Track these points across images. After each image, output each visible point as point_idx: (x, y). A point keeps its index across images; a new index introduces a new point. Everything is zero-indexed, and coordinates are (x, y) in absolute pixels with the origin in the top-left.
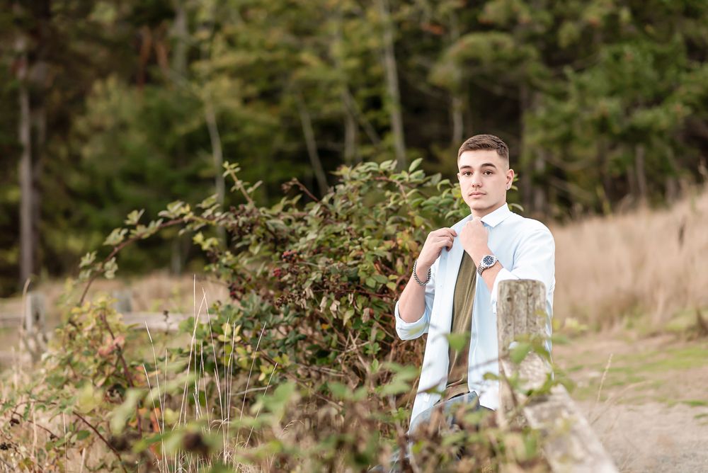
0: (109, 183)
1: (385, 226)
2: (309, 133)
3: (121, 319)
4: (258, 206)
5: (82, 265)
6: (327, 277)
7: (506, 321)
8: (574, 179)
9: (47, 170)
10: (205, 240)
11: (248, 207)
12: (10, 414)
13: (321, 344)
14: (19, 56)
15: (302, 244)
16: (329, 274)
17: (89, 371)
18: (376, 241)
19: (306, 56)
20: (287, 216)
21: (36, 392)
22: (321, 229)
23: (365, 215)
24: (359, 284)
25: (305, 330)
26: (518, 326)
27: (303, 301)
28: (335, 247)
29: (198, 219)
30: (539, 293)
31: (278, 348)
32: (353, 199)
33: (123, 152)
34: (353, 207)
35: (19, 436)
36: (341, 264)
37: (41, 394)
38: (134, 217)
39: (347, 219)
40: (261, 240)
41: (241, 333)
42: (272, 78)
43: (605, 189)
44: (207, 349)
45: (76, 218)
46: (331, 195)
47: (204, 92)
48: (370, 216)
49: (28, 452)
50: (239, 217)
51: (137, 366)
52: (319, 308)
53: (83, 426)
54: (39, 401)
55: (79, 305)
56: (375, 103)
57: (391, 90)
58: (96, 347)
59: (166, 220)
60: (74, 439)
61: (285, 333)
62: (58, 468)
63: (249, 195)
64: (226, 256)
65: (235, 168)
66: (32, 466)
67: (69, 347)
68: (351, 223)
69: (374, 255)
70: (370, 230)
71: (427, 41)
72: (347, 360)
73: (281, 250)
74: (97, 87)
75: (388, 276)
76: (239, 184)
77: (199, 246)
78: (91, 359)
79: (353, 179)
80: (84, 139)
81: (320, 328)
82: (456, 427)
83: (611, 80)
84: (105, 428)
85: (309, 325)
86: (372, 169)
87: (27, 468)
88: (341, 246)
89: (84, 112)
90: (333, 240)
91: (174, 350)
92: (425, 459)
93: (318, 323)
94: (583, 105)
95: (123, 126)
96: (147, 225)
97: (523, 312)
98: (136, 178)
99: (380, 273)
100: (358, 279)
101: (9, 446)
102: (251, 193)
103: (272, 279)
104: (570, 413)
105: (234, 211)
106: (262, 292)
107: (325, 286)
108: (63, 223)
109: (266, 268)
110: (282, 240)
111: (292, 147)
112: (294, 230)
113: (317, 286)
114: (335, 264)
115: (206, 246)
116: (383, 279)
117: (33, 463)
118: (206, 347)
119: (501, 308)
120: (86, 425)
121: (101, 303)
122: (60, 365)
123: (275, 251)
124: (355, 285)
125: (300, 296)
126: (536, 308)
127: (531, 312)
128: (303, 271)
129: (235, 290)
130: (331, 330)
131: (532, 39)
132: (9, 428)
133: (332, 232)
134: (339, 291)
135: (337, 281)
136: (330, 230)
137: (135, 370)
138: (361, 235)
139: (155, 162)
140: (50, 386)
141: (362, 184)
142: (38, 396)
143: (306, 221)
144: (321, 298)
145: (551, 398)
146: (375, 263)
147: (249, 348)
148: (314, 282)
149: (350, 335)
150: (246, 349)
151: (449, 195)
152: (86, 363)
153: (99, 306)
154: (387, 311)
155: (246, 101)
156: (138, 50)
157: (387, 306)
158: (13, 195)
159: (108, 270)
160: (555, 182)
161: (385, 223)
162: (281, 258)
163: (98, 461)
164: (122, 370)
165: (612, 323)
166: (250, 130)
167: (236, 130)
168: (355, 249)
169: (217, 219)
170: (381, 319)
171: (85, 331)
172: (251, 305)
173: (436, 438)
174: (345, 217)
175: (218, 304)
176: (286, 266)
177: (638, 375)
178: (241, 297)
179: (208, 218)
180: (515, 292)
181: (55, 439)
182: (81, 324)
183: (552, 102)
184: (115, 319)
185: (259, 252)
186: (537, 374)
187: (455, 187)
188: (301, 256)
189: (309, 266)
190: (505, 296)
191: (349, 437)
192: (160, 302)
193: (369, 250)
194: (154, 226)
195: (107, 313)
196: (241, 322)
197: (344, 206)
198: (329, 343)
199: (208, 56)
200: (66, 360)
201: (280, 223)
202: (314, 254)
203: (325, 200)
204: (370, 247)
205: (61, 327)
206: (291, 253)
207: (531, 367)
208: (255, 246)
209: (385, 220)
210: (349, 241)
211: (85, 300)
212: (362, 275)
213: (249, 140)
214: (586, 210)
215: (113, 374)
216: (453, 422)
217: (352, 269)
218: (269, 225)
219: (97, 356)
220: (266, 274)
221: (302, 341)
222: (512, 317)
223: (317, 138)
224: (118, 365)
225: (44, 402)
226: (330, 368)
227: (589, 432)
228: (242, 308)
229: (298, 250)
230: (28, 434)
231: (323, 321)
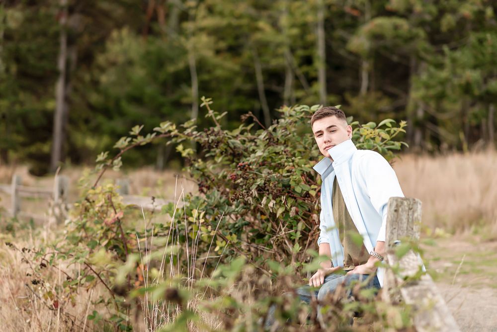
0: (117, 102)
1: (311, 150)
2: (260, 78)
3: (122, 200)
4: (223, 129)
5: (98, 160)
6: (267, 183)
7: (392, 225)
8: (443, 124)
9: (76, 90)
10: (184, 149)
11: (216, 129)
12: (40, 260)
13: (259, 229)
14: (62, 8)
15: (252, 158)
16: (269, 181)
17: (97, 234)
18: (304, 160)
19: (262, 24)
20: (242, 137)
21: (59, 246)
22: (266, 148)
23: (298, 142)
24: (290, 189)
25: (249, 218)
26: (400, 229)
27: (250, 198)
28: (275, 162)
29: (181, 135)
30: (417, 208)
31: (230, 229)
32: (290, 130)
33: (129, 80)
34: (290, 136)
35: (44, 275)
36: (279, 175)
37: (62, 247)
38: (137, 130)
39: (285, 143)
40: (224, 153)
41: (204, 217)
42: (237, 38)
43: (465, 134)
44: (180, 226)
45: (93, 124)
46: (275, 126)
47: (189, 44)
48: (301, 142)
49: (51, 287)
50: (209, 136)
51: (131, 234)
52: (261, 204)
53: (90, 273)
54: (61, 253)
55: (93, 188)
56: (308, 61)
57: (320, 52)
58: (103, 218)
59: (158, 133)
60: (83, 281)
61: (235, 219)
62: (70, 300)
63: (218, 121)
64: (198, 162)
65: (209, 101)
66: (53, 297)
67: (85, 217)
68: (287, 146)
69: (302, 170)
70: (300, 152)
71: (348, 20)
72: (277, 242)
73: (237, 161)
74: (115, 34)
75: (310, 185)
76: (211, 113)
77: (180, 154)
78: (99, 226)
79: (291, 116)
80: (102, 70)
81: (260, 218)
82: (353, 298)
83: (476, 57)
84: (105, 274)
85: (252, 215)
86: (305, 109)
87: (49, 299)
88: (279, 162)
89: (104, 51)
90: (274, 157)
91: (157, 225)
92: (330, 318)
93: (259, 214)
94: (454, 74)
95: (130, 63)
96: (145, 136)
97: (405, 220)
98: (137, 100)
99: (305, 183)
100: (289, 186)
101: (39, 282)
102: (219, 119)
103: (229, 180)
104: (434, 295)
105: (206, 132)
106: (221, 189)
107: (266, 189)
108: (83, 127)
109: (225, 173)
110: (238, 154)
111: (248, 87)
112: (247, 148)
113: (261, 188)
114: (274, 175)
115: (184, 154)
116: (307, 188)
117: (53, 295)
118: (179, 225)
119: (390, 217)
120: (92, 271)
121: (109, 188)
122: (77, 228)
123: (233, 162)
124: (287, 189)
125: (248, 195)
126: (414, 218)
127: (410, 220)
128: (251, 178)
129: (202, 186)
130: (268, 220)
131: (422, 24)
132: (39, 270)
133: (274, 151)
134: (275, 194)
135: (275, 186)
136: (272, 150)
137: (129, 236)
138: (294, 155)
139: (151, 90)
140: (70, 242)
141: (297, 119)
142: (60, 248)
143: (256, 143)
144: (263, 198)
145: (421, 283)
146: (302, 176)
147: (210, 228)
148: (258, 185)
149: (281, 225)
150: (207, 228)
151: (358, 132)
152: (95, 229)
153: (108, 190)
154: (308, 210)
155: (218, 52)
156: (145, 11)
157: (308, 207)
158: (50, 105)
159: (115, 165)
160: (429, 126)
161: (311, 148)
162: (236, 167)
163: (98, 297)
164: (120, 236)
165: (463, 229)
166: (219, 72)
167: (209, 72)
168: (289, 165)
169: (194, 136)
170: (303, 215)
171: (97, 207)
172: (213, 198)
173: (339, 305)
174: (283, 142)
175: (190, 195)
176: (240, 173)
177: (480, 268)
178: (207, 192)
179: (188, 135)
180: (400, 206)
181: (70, 280)
182: (94, 202)
183: (432, 69)
184: (119, 200)
185: (221, 161)
186: (411, 265)
187: (362, 127)
188: (251, 167)
189: (256, 174)
190: (393, 208)
191: (279, 299)
192: (148, 189)
193: (298, 166)
194: (150, 138)
195: (112, 195)
196: (205, 209)
197: (283, 134)
198: (265, 229)
199: (194, 19)
200: (82, 226)
201: (238, 142)
202: (260, 166)
203: (271, 129)
204: (299, 164)
205: (79, 202)
206: (243, 164)
207: (407, 260)
208: (219, 157)
209: (311, 146)
210: (285, 159)
211: (98, 184)
212: (292, 183)
213: (217, 79)
214: (450, 148)
215: (113, 238)
216: (351, 294)
217: (285, 179)
218: (230, 143)
219: (103, 224)
220: (225, 177)
221: (247, 226)
222: (396, 223)
223: (265, 82)
224: (118, 232)
225: (64, 253)
226: (265, 246)
227: (446, 309)
228: (206, 200)
229: (249, 163)
230: (51, 274)
231: (262, 213)
